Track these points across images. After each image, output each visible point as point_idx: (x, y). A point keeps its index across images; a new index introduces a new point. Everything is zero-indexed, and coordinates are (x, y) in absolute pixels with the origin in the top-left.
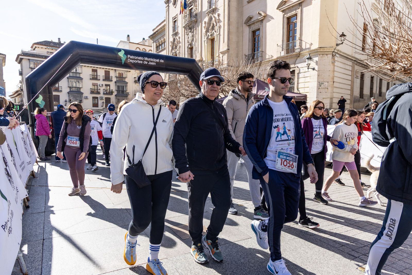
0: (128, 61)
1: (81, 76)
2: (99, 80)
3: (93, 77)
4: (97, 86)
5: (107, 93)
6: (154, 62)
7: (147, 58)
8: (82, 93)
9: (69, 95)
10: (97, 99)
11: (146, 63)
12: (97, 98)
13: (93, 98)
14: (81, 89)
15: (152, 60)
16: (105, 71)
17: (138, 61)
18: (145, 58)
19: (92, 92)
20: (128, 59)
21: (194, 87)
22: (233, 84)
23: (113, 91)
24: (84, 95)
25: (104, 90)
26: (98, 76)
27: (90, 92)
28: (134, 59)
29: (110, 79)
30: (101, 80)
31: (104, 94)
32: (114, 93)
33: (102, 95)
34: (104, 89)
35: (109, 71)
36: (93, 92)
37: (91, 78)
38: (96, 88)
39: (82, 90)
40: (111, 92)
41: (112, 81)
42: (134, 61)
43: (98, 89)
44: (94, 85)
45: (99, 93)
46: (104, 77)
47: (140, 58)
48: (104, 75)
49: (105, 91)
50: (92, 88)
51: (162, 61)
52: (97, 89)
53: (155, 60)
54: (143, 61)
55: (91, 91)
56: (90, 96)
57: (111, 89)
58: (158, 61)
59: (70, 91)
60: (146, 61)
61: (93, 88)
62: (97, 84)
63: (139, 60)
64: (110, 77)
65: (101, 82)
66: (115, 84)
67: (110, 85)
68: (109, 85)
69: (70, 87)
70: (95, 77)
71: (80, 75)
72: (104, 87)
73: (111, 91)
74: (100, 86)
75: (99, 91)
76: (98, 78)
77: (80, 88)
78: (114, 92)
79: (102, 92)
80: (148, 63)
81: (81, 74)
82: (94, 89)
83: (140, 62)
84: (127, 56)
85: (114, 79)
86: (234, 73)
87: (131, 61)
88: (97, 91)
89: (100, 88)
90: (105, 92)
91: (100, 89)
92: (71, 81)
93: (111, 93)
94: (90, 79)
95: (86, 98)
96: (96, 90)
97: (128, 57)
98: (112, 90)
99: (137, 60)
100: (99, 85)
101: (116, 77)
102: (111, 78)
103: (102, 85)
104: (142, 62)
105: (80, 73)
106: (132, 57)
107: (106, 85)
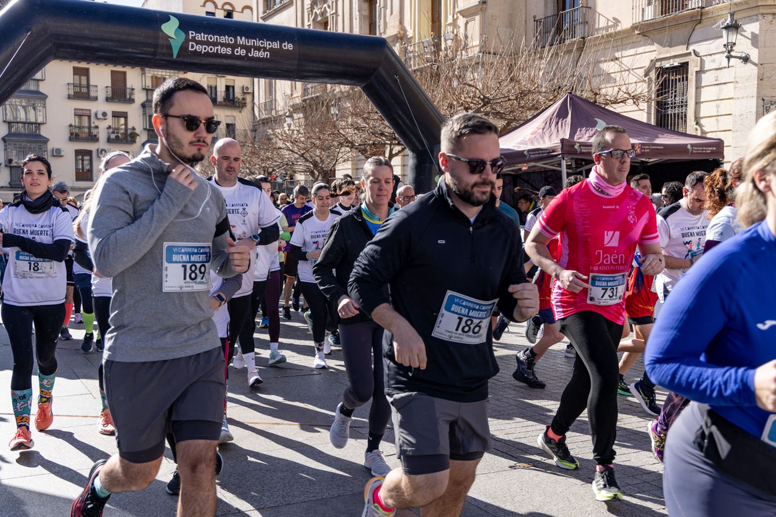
0: (190, 49)
1: (43, 88)
2: (96, 99)
3: (78, 89)
4: (89, 117)
5: (117, 137)
6: (265, 50)
7: (243, 38)
8: (46, 141)
9: (5, 146)
10: (87, 158)
11: (243, 52)
12: (89, 153)
13: (78, 152)
14: (42, 127)
15: (258, 43)
16: (112, 71)
17: (219, 47)
18: (238, 37)
19: (74, 137)
20: (190, 43)
21: (383, 120)
22: (498, 109)
23: (137, 131)
24: (51, 146)
25: (111, 130)
26: (92, 89)
27: (67, 135)
28: (208, 43)
29: (128, 97)
30: (98, 98)
31: (109, 140)
32: (138, 137)
33: (102, 144)
34: (109, 127)
35: (125, 73)
36: (77, 135)
37: (72, 93)
38: (86, 124)
39: (44, 132)
40: (131, 134)
41: (131, 101)
42: (208, 49)
43: (93, 125)
44: (79, 114)
45: (94, 139)
46: (110, 90)
47: (224, 39)
48: (110, 85)
49: (113, 133)
50: (73, 124)
51: (288, 46)
52: (89, 128)
53: (267, 44)
54: (234, 46)
55: (72, 134)
56: (69, 149)
57: (130, 126)
58: (276, 45)
59: (10, 134)
60: (243, 47)
61: (77, 125)
62: (90, 110)
63: (223, 45)
64: (128, 91)
65: (100, 106)
66: (142, 109)
67: (127, 113)
68: (125, 115)
69: (9, 123)
70: (84, 90)
71: (38, 86)
72: (110, 121)
73: (129, 132)
74: (98, 119)
75: (94, 132)
76: (92, 94)
77: (39, 124)
78: (139, 135)
79: (102, 135)
80: (247, 54)
81: (41, 83)
82: (80, 127)
83: (223, 51)
84: (187, 34)
85: (140, 97)
86: (503, 78)
87: (198, 48)
88: (90, 133)
89: (97, 123)
90: (113, 136)
91: (97, 127)
92: (9, 105)
93: (129, 138)
94: (69, 97)
95: (57, 154)
96: (86, 130)
97: (191, 35)
98: (134, 129)
99: (215, 44)
100: (96, 114)
101: (143, 89)
102: (132, 94)
103: (104, 114)
104: (229, 51)
105: (39, 80)
106: (201, 37)
107: (116, 115)
